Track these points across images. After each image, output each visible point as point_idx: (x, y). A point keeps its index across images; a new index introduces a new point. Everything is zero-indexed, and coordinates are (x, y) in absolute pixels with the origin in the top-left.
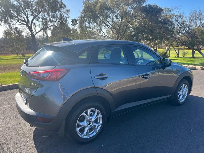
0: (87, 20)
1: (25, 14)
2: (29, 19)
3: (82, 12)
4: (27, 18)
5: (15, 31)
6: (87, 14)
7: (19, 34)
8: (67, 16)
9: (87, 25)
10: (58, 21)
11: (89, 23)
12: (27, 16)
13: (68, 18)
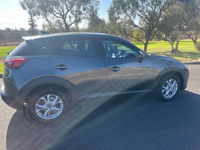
0: (116, 10)
1: (61, 8)
2: (64, 12)
3: (112, 3)
4: (63, 12)
5: (58, 23)
6: (116, 5)
7: (60, 26)
8: (97, 7)
9: (117, 16)
10: (88, 13)
11: (118, 14)
12: (63, 9)
13: (98, 9)
